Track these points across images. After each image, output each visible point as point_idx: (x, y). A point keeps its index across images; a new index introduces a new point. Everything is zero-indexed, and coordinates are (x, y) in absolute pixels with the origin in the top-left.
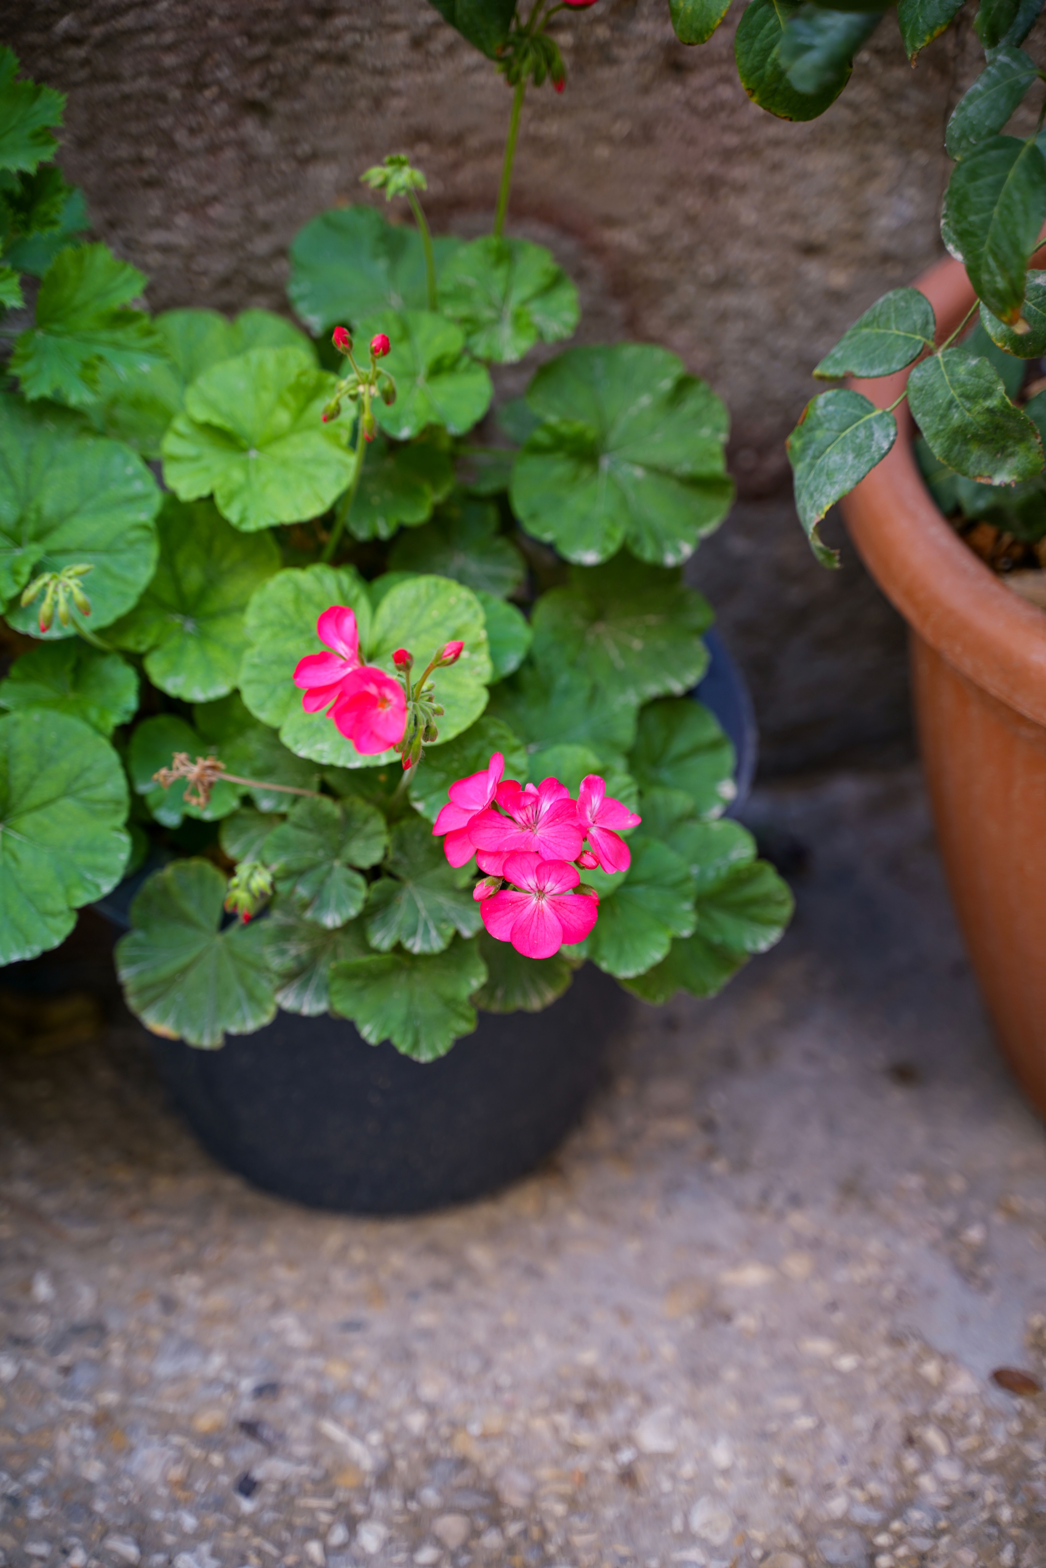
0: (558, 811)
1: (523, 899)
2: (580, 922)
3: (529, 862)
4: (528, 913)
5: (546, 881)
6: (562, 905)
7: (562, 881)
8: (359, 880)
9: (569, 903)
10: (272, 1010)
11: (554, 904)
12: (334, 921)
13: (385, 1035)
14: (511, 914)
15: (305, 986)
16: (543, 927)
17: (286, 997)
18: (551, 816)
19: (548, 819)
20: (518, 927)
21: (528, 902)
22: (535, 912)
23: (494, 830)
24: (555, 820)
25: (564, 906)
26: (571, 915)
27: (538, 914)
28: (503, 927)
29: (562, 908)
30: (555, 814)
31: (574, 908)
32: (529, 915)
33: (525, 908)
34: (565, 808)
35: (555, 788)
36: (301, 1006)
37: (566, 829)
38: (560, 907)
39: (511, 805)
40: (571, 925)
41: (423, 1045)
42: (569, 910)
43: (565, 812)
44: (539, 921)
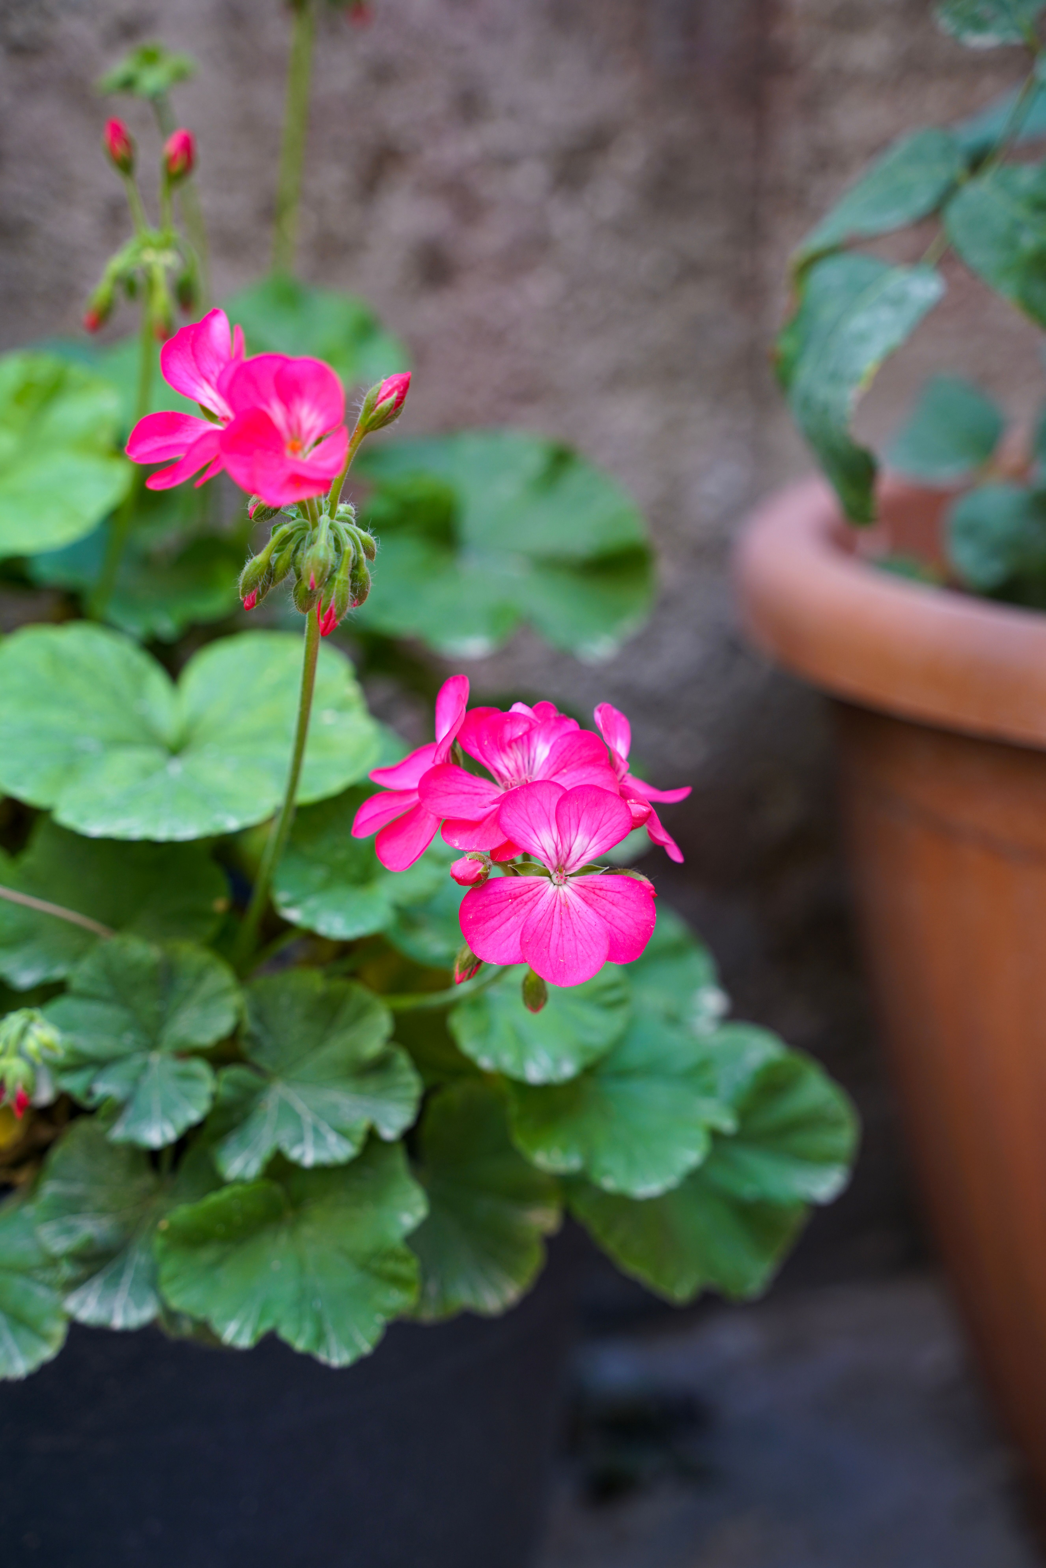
0: (564, 754)
1: (532, 887)
2: (630, 921)
3: (541, 804)
4: (545, 908)
5: (574, 833)
6: (597, 891)
7: (600, 831)
8: (200, 1067)
9: (609, 887)
10: (59, 1330)
11: (583, 891)
12: (163, 1134)
13: (265, 1327)
14: (512, 919)
15: (113, 1283)
16: (571, 932)
17: (82, 1304)
18: (555, 763)
19: (549, 769)
20: (531, 931)
21: (543, 891)
22: (555, 907)
23: (463, 797)
24: (560, 773)
25: (601, 893)
26: (614, 909)
27: (561, 911)
28: (500, 945)
29: (598, 898)
30: (559, 761)
31: (619, 896)
32: (546, 911)
33: (537, 904)
34: (575, 748)
35: (553, 723)
36: (111, 1314)
37: (584, 776)
38: (595, 897)
39: (488, 742)
40: (617, 928)
41: (332, 1340)
42: (611, 900)
43: (576, 757)
44: (563, 922)
